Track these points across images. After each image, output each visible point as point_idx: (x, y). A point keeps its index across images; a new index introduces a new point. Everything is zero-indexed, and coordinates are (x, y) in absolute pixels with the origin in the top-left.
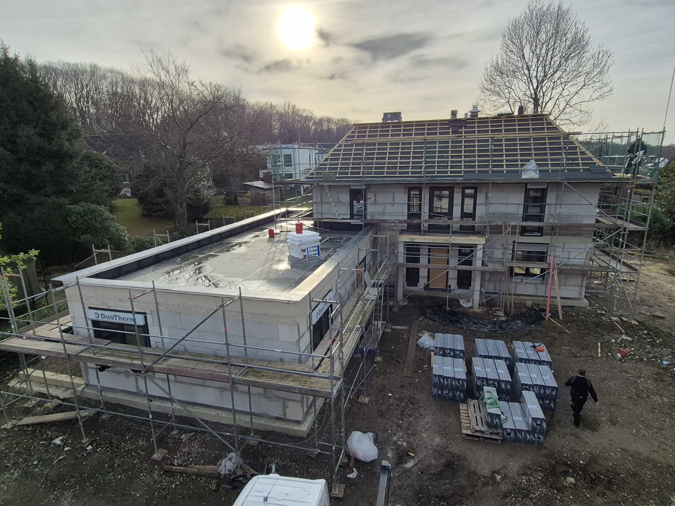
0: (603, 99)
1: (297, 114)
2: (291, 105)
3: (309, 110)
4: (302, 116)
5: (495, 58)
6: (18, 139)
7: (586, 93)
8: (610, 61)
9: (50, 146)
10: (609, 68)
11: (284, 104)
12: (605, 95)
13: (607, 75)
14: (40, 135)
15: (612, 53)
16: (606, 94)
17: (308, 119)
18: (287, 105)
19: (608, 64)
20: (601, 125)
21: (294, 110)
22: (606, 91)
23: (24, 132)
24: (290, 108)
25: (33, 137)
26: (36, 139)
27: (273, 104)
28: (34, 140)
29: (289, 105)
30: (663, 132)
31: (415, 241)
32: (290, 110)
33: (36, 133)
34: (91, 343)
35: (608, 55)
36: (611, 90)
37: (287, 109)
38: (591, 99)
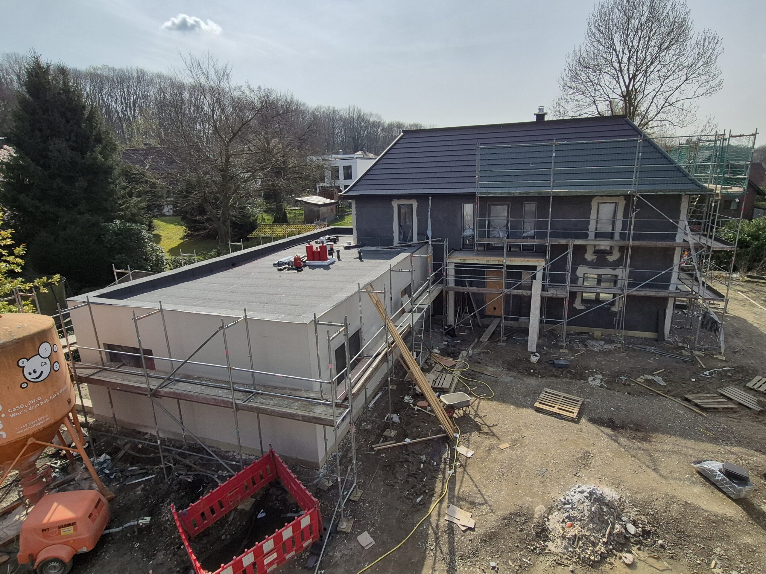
0: (710, 94)
1: (364, 120)
2: (356, 109)
3: (377, 115)
4: (368, 121)
5: (577, 49)
6: (50, 154)
7: (689, 89)
8: (718, 48)
9: (83, 161)
10: (717, 57)
11: (348, 108)
12: (712, 89)
13: (715, 66)
14: (73, 149)
15: (720, 39)
16: (714, 89)
17: (376, 125)
18: (351, 109)
19: (715, 53)
20: (707, 126)
21: (360, 115)
22: (713, 85)
23: (56, 146)
24: (355, 112)
25: (65, 151)
26: (68, 153)
27: (336, 109)
28: (66, 154)
29: (354, 110)
30: (754, 135)
31: (466, 262)
32: (356, 116)
33: (68, 147)
34: (104, 366)
35: (716, 41)
36: (720, 83)
37: (351, 115)
38: (696, 95)
